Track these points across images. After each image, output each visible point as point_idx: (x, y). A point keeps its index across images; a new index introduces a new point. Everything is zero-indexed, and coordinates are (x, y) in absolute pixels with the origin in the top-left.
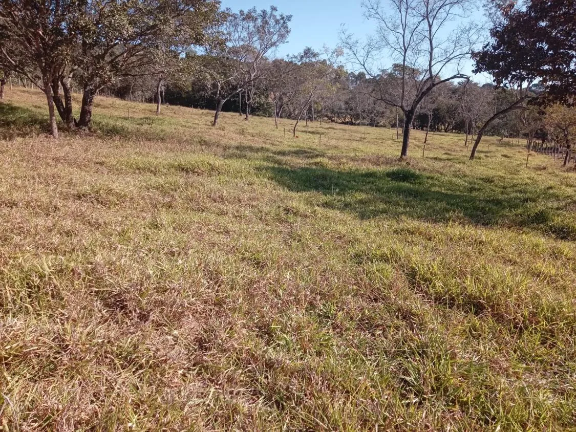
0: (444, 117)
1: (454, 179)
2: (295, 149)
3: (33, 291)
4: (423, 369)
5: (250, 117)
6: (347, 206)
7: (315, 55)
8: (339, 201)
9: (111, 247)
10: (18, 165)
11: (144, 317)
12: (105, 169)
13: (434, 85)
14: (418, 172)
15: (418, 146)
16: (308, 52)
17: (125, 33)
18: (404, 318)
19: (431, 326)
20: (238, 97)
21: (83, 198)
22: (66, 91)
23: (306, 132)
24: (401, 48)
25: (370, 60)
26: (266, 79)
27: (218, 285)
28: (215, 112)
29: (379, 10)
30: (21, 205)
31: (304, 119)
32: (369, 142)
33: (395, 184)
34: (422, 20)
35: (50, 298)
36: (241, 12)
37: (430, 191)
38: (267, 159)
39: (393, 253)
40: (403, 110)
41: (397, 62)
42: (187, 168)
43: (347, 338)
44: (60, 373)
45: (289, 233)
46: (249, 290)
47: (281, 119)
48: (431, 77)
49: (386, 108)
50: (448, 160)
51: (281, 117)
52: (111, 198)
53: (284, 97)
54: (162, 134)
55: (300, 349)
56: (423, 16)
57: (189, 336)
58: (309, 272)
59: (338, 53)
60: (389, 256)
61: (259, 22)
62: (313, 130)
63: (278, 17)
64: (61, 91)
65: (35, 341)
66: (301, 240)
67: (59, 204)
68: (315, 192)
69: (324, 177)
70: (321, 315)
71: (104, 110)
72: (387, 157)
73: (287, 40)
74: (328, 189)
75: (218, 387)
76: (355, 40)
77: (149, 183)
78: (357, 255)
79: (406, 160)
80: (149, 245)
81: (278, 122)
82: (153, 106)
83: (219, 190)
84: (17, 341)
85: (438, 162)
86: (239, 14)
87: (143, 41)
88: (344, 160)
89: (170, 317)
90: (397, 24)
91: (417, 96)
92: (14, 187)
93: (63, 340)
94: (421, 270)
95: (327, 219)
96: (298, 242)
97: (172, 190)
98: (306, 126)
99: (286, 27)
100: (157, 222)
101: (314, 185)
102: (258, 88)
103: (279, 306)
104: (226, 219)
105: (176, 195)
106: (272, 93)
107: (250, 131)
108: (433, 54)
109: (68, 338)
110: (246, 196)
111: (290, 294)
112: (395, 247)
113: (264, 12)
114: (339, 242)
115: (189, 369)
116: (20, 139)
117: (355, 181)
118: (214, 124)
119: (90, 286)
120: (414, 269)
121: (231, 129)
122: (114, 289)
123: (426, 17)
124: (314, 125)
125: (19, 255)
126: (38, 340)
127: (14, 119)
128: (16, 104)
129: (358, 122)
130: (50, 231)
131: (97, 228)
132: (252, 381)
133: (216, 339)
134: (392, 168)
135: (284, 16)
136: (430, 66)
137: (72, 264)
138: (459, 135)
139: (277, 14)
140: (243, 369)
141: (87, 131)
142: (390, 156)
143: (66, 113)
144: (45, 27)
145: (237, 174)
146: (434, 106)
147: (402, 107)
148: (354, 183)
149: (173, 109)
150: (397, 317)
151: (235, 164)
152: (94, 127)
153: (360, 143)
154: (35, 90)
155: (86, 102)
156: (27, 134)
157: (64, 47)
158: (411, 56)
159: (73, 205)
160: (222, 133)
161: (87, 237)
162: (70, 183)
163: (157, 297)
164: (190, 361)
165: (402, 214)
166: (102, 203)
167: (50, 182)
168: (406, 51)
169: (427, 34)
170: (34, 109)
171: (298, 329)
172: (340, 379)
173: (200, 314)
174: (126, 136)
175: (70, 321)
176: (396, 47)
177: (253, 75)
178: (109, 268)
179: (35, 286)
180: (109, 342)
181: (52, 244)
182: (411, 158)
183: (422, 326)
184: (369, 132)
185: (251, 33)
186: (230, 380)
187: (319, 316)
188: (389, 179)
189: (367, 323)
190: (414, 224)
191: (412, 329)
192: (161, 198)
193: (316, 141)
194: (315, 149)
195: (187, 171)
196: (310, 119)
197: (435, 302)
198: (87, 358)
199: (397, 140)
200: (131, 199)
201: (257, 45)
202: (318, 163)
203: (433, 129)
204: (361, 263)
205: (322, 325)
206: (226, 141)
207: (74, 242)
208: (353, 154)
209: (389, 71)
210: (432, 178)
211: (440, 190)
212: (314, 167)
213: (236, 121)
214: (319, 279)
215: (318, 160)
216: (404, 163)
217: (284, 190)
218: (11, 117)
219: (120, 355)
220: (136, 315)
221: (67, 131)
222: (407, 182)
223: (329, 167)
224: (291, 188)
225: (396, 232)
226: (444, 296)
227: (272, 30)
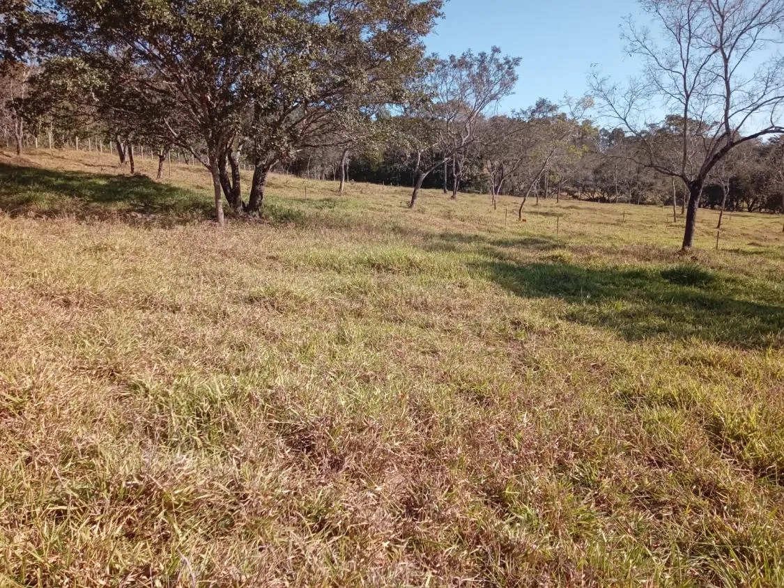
0: (747, 190)
1: (769, 283)
2: (522, 238)
3: (203, 421)
4: (746, 579)
5: (458, 194)
6: (603, 320)
7: (552, 108)
8: (592, 312)
9: (291, 366)
10: (179, 259)
11: (336, 465)
12: (279, 265)
13: (733, 144)
14: (710, 271)
15: (707, 233)
16: (542, 104)
17: (307, 93)
18: (707, 494)
19: (753, 511)
20: (443, 168)
21: (256, 303)
22: (234, 167)
23: (536, 213)
24: (680, 94)
25: (634, 111)
26: (482, 143)
27: (428, 425)
28: (412, 189)
29: (646, 43)
30: (184, 310)
31: (533, 196)
32: (631, 227)
33: (678, 289)
34: (714, 52)
35: (222, 430)
36: (452, 58)
37: (732, 300)
38: (484, 252)
39: (684, 393)
40: (686, 180)
41: (675, 113)
42: (379, 265)
43: (619, 518)
44: (238, 532)
45: (519, 356)
46: (471, 437)
47: (500, 196)
48: (728, 132)
49: (655, 178)
50: (756, 253)
51: (501, 194)
52: (289, 302)
53: (504, 167)
54: (346, 219)
55: (548, 529)
56: (716, 46)
57: (394, 495)
58: (555, 414)
59: (586, 103)
60: (677, 398)
61: (475, 69)
62: (547, 210)
63: (502, 61)
64: (228, 169)
65: (207, 486)
66: (538, 368)
67: (229, 310)
68: (554, 299)
69: (566, 277)
70: (577, 482)
71: (277, 191)
72: (662, 249)
73: (513, 90)
74: (574, 295)
75: (435, 571)
76: (612, 85)
77: (333, 283)
78: (625, 393)
79: (692, 252)
80: (337, 365)
81: (497, 201)
82: (335, 184)
83: (421, 295)
84: (188, 485)
85: (741, 257)
86: (449, 60)
87: (328, 102)
88: (595, 253)
89: (368, 465)
90: (674, 60)
91: (707, 160)
92: (176, 286)
93: (240, 488)
94: (728, 423)
95: (576, 339)
96: (535, 370)
97: (362, 293)
98: (537, 205)
99: (510, 74)
100: (344, 335)
101: (552, 289)
102: (470, 156)
103: (514, 462)
104: (433, 334)
105: (367, 300)
106: (489, 161)
107: (457, 213)
108: (731, 99)
109: (247, 486)
110: (458, 302)
111: (529, 447)
112: (684, 385)
113: (483, 55)
114: (595, 373)
115: (396, 542)
116: (181, 228)
117: (614, 284)
118: (411, 205)
119: (270, 417)
120: (717, 420)
121: (434, 211)
122: (298, 423)
123: (719, 47)
124: (548, 203)
125: (185, 373)
126: (211, 485)
127: (173, 203)
128: (175, 185)
129: (613, 198)
130: (219, 343)
131: (274, 341)
132: (483, 568)
133: (431, 502)
134: (670, 266)
135: (511, 59)
136: (727, 118)
137: (249, 388)
138: (772, 216)
139: (501, 58)
140: (469, 550)
141: (258, 217)
142: (665, 247)
143: (233, 195)
144: (213, 90)
145: (444, 272)
146: (731, 174)
147: (683, 176)
148: (612, 287)
149: (359, 187)
150: (696, 492)
151: (440, 258)
152: (266, 212)
153: (618, 228)
154: (196, 167)
155: (257, 181)
156: (188, 221)
157: (234, 115)
158: (696, 103)
159: (245, 311)
160: (422, 216)
161: (262, 352)
162: (240, 284)
163: (351, 438)
164: (396, 531)
165: (691, 334)
166: (277, 310)
167: (217, 282)
168: (688, 96)
169: (721, 72)
170: (196, 191)
171: (544, 498)
172: (614, 580)
173: (406, 464)
174: (303, 223)
175: (248, 462)
176: (672, 92)
177: (464, 140)
178: (292, 394)
179: (204, 413)
180: (295, 494)
181: (221, 360)
182: (698, 250)
183: (737, 509)
184: (630, 212)
185: (464, 85)
186: (452, 563)
187: (574, 481)
188: (667, 281)
189: (647, 498)
190: (712, 350)
191: (720, 512)
192: (347, 304)
193: (552, 226)
194: (550, 238)
195: (379, 268)
196: (542, 195)
197: (755, 473)
198: (270, 514)
199: (674, 224)
200: (313, 304)
201: (471, 100)
202: (557, 257)
203: (730, 207)
204: (633, 406)
205: (579, 496)
206: (426, 227)
207: (248, 358)
208: (608, 245)
209: (661, 126)
210: (734, 281)
211: (747, 298)
212: (551, 263)
213: (439, 201)
214: (571, 427)
215: (557, 252)
216: (688, 258)
217: (509, 295)
218: (170, 201)
219: (309, 513)
220: (327, 460)
221: (234, 217)
222: (695, 286)
223: (573, 262)
224: (519, 293)
225: (684, 361)
226: (770, 464)
227: (492, 78)
